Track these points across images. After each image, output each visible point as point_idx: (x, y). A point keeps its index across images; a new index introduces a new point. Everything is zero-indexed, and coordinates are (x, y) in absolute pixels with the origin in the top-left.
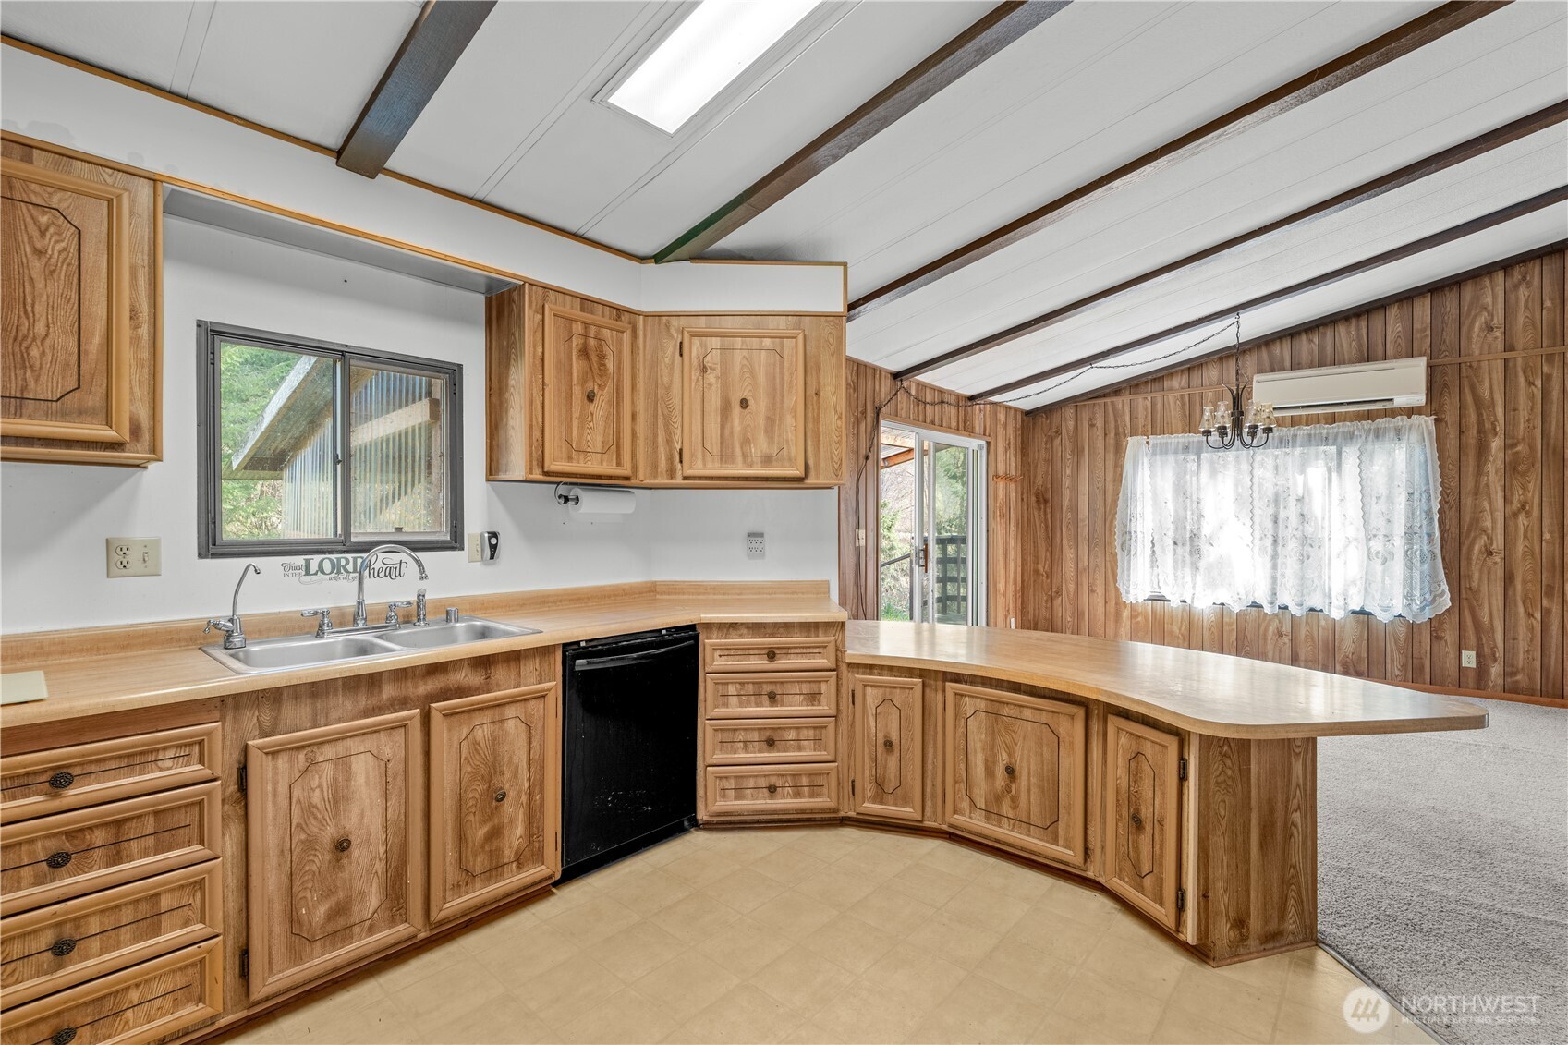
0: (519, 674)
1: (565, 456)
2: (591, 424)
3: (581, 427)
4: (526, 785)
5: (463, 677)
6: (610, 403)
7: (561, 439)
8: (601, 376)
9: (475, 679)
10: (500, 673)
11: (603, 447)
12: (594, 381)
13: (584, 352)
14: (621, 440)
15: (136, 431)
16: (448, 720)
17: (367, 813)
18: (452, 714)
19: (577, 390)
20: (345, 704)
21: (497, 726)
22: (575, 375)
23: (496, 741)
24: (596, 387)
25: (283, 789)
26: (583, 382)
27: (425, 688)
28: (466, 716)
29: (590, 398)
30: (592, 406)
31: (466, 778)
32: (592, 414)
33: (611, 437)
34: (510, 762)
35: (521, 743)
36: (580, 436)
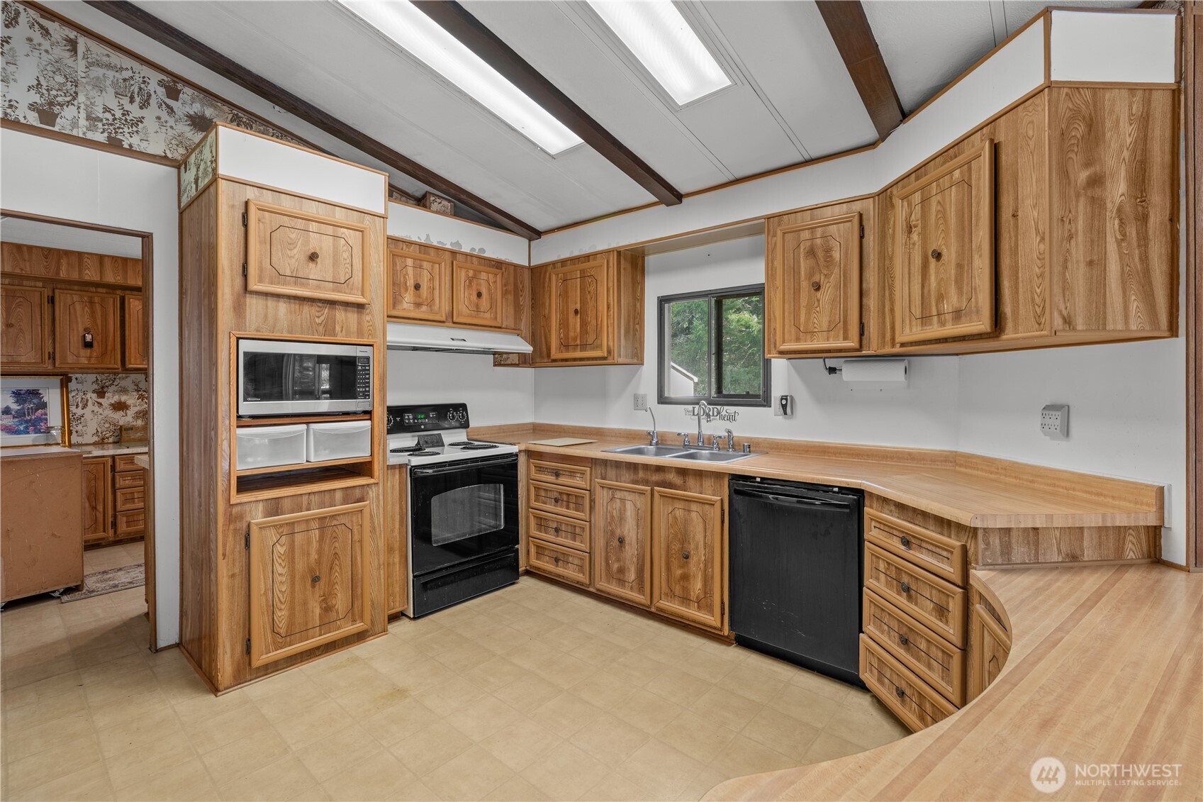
0: (701, 485)
1: (793, 337)
2: (818, 309)
3: (808, 313)
4: (703, 558)
5: (672, 477)
6: (837, 287)
7: (790, 325)
8: (828, 267)
9: (677, 480)
10: (691, 482)
11: (829, 326)
12: (821, 272)
13: (811, 253)
14: (849, 317)
15: (609, 352)
16: (662, 499)
17: (631, 531)
18: (664, 496)
19: (805, 284)
20: (626, 475)
21: (686, 513)
22: (803, 273)
23: (686, 522)
24: (822, 277)
25: (605, 504)
26: (810, 275)
27: (656, 477)
28: (670, 500)
29: (817, 287)
30: (819, 294)
31: (671, 536)
32: (818, 301)
33: (838, 316)
34: (694, 538)
35: (700, 528)
36: (807, 320)
